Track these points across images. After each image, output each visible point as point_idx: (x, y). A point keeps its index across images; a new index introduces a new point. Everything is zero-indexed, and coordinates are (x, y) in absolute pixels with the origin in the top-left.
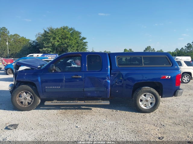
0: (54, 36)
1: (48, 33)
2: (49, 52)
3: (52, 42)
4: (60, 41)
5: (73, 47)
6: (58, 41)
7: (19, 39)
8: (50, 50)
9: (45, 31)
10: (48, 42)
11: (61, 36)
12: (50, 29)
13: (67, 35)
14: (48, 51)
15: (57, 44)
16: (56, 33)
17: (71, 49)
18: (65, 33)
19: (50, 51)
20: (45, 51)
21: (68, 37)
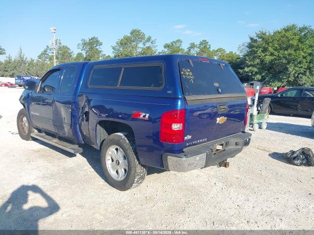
0: (263, 45)
1: (255, 41)
2: (254, 73)
3: (260, 57)
4: (276, 53)
5: (300, 63)
6: (272, 54)
7: (224, 56)
8: (255, 70)
9: (252, 39)
10: (254, 58)
11: (280, 45)
12: (260, 34)
13: (291, 42)
14: (252, 73)
15: (268, 58)
16: (269, 39)
17: (295, 66)
18: (287, 37)
19: (256, 72)
20: (248, 72)
21: (292, 46)
